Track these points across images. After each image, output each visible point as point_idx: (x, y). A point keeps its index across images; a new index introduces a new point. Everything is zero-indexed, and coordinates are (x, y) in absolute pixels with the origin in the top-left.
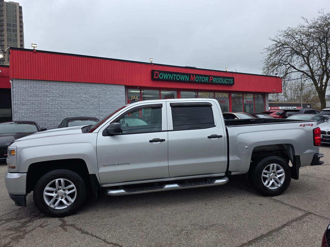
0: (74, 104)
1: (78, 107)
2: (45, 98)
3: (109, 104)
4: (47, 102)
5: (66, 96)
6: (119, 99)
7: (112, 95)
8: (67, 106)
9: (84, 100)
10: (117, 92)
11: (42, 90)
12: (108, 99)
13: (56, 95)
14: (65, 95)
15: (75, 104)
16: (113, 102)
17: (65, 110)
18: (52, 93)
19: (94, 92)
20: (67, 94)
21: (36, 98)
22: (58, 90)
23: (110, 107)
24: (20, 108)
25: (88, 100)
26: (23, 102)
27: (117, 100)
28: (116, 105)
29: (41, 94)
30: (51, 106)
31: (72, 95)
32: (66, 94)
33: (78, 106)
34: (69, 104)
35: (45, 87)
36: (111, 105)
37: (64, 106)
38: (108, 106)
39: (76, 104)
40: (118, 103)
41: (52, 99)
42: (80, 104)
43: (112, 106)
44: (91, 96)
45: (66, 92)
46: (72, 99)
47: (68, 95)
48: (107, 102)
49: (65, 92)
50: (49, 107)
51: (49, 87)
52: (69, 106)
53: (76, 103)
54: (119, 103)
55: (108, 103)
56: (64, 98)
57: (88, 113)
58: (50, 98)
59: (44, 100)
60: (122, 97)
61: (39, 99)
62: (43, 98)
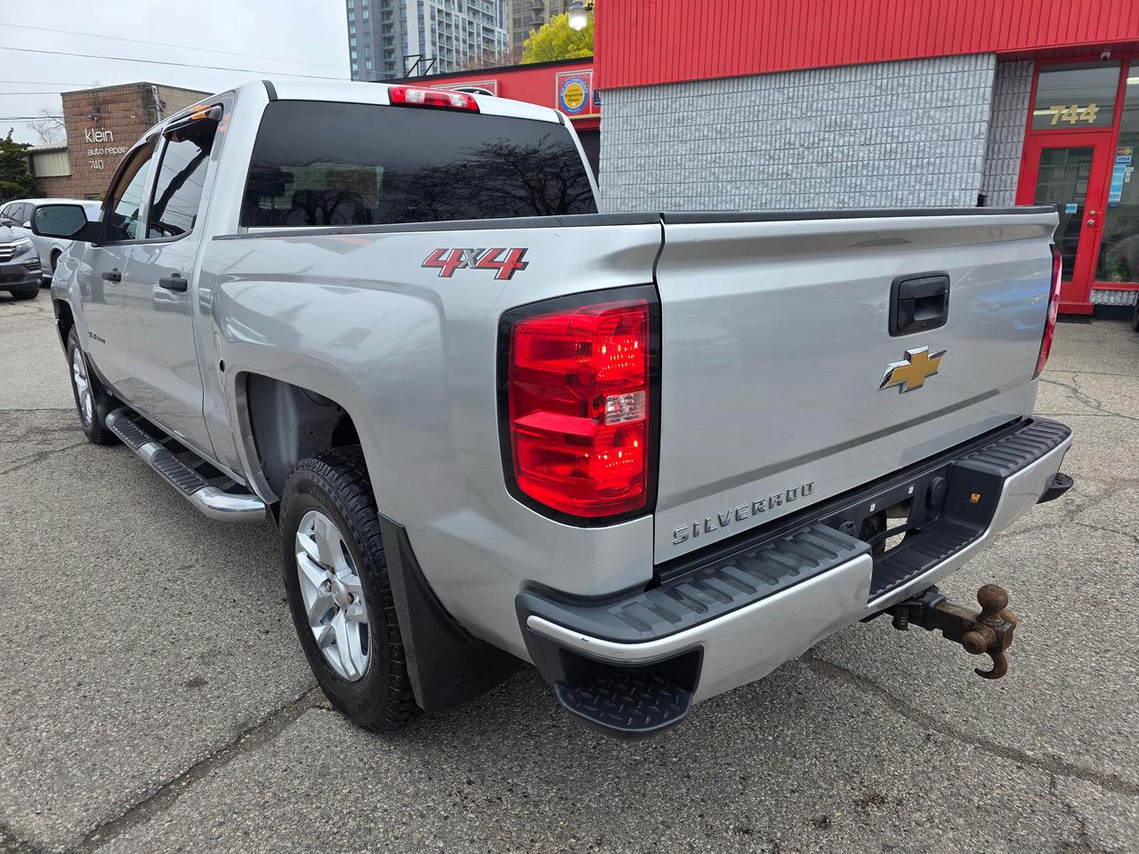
0: (758, 163)
1: (773, 175)
2: (673, 146)
3: (898, 156)
4: (679, 162)
5: (737, 134)
6: (950, 128)
7: (921, 111)
8: (734, 171)
9: (797, 146)
10: (945, 96)
11: (669, 120)
12: (895, 134)
13: (706, 133)
14: (732, 131)
15: (762, 161)
16: (919, 146)
17: (729, 188)
18: (693, 128)
19: (840, 106)
20: (739, 127)
21: (651, 150)
22: (712, 112)
23: (903, 167)
24: (612, 183)
25: (811, 141)
26: (619, 165)
27: (941, 133)
28: (932, 160)
29: (664, 132)
30: (687, 174)
31: (756, 128)
32: (735, 128)
33: (771, 170)
34: (744, 164)
35: (678, 106)
36: (907, 158)
37: (727, 172)
38: (892, 164)
39: (767, 163)
40: (944, 150)
41: (692, 147)
42: (781, 162)
43: (914, 163)
44: (825, 127)
45: (738, 118)
46: (755, 144)
47: (742, 129)
48: (888, 146)
49: (733, 117)
50: (683, 177)
51: (689, 104)
52: (740, 172)
53: (765, 160)
54: (951, 150)
55: (896, 153)
56: (730, 142)
57: (807, 199)
58: (688, 146)
59: (671, 153)
60: (969, 116)
61: (659, 150)
62: (667, 147)
